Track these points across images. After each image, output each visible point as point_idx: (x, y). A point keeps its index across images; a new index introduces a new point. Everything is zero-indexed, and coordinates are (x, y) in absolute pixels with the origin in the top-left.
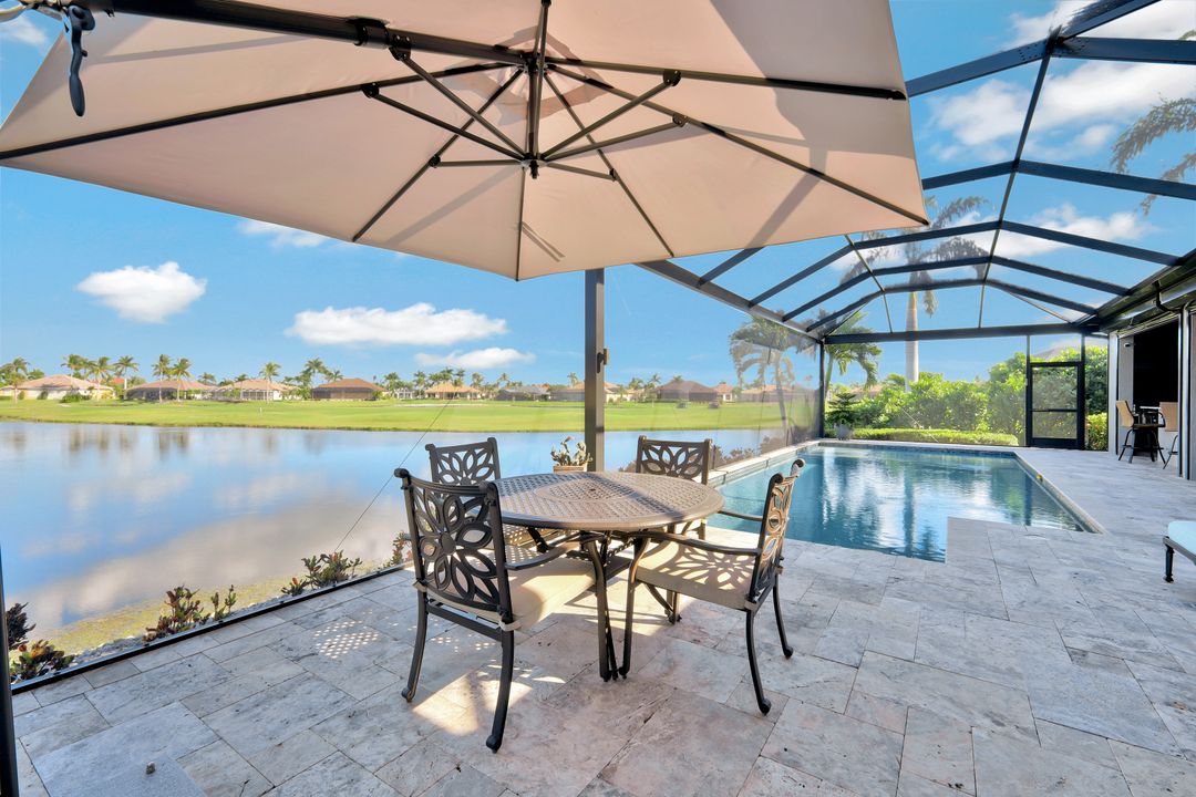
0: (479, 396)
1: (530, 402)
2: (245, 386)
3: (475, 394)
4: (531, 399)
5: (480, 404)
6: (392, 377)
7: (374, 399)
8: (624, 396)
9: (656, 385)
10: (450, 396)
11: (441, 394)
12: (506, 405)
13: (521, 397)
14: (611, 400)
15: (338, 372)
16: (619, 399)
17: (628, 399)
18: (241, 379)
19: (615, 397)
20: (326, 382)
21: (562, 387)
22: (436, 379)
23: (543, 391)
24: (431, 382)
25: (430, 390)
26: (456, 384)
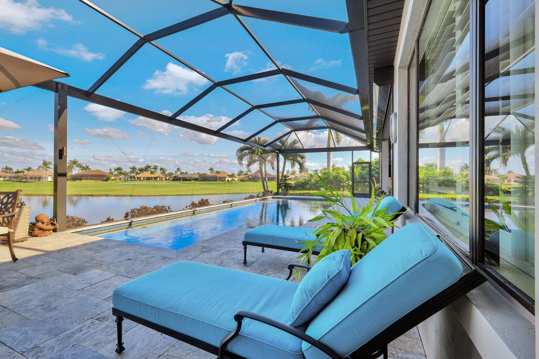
0: (164, 179)
1: (190, 182)
2: (31, 174)
3: (162, 178)
4: (190, 180)
5: (164, 183)
6: (119, 169)
7: (107, 180)
8: (234, 179)
9: (249, 173)
10: (149, 179)
11: (144, 177)
12: (177, 183)
13: (185, 179)
14: (228, 181)
15: (88, 167)
16: (232, 180)
17: (236, 180)
18: (29, 169)
19: (230, 179)
20: (81, 171)
21: (206, 174)
22: (141, 170)
23: (196, 176)
24: (139, 172)
25: (138, 176)
26: (152, 173)
